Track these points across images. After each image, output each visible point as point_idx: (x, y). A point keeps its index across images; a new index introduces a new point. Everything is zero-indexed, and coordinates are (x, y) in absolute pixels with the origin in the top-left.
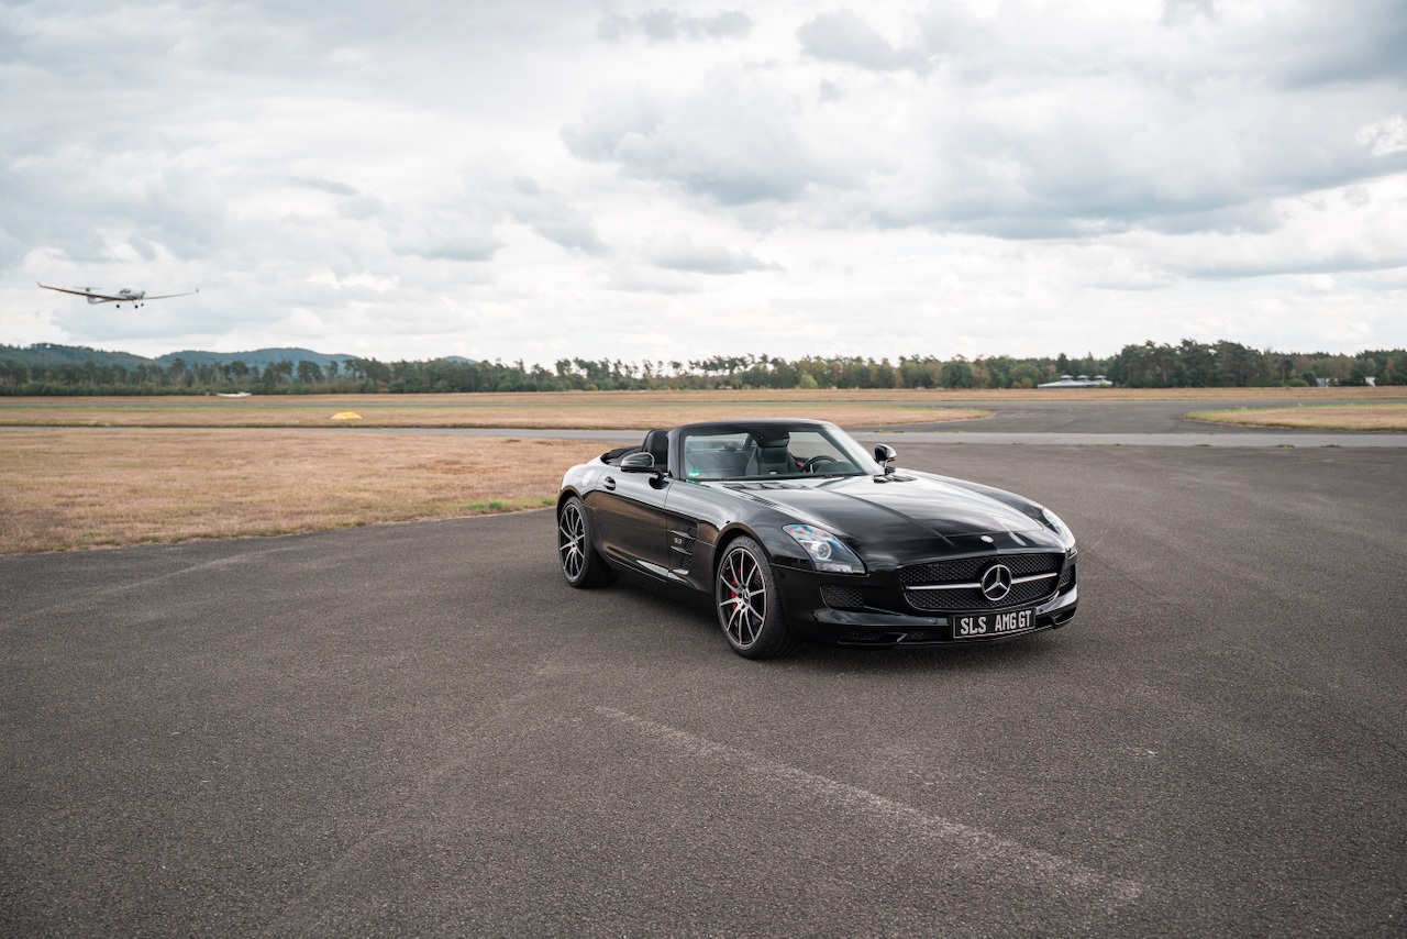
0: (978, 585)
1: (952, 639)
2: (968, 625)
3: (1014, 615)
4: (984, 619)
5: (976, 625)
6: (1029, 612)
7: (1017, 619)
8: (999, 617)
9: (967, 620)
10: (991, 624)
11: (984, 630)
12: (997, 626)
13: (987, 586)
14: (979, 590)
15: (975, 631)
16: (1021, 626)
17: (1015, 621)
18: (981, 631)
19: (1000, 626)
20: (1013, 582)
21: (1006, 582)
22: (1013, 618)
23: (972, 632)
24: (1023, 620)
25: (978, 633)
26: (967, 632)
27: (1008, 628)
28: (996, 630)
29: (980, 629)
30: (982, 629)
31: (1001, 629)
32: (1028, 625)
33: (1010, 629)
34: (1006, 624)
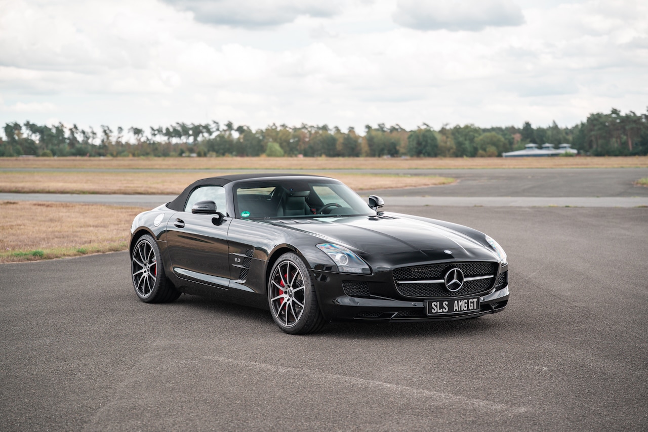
0: (442, 281)
1: (426, 315)
2: (436, 306)
3: (466, 301)
4: (447, 303)
5: (442, 307)
6: (475, 300)
7: (468, 303)
8: (456, 302)
9: (435, 303)
10: (451, 306)
12: (455, 308)
13: (449, 281)
14: (443, 284)
15: (441, 311)
16: (470, 308)
17: (466, 305)
19: (457, 308)
20: (465, 280)
21: (461, 280)
22: (465, 303)
23: (439, 311)
24: (472, 304)
25: (443, 312)
26: (436, 311)
27: (462, 309)
28: (454, 310)
29: (444, 309)
30: (446, 309)
31: (457, 310)
32: (475, 308)
33: (464, 310)
34: (461, 307)
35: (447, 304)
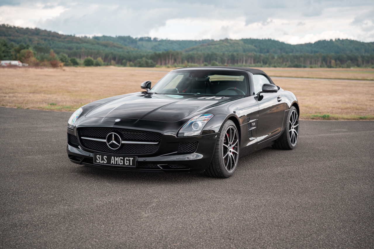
0: (104, 140)
1: (93, 163)
2: (99, 158)
3: (122, 158)
5: (103, 159)
6: (131, 159)
7: (124, 160)
8: (113, 157)
9: (99, 156)
10: (109, 160)
11: (106, 162)
12: (112, 162)
14: (105, 143)
15: (102, 162)
16: (126, 164)
17: (122, 161)
18: (104, 162)
19: (113, 162)
20: (123, 142)
21: (118, 141)
22: (121, 159)
23: (101, 162)
24: (128, 161)
25: (103, 163)
26: (98, 162)
27: (118, 164)
28: (111, 163)
29: (104, 161)
30: (105, 161)
31: (114, 163)
32: (131, 164)
33: (119, 164)
34: (117, 161)
35: (106, 158)
